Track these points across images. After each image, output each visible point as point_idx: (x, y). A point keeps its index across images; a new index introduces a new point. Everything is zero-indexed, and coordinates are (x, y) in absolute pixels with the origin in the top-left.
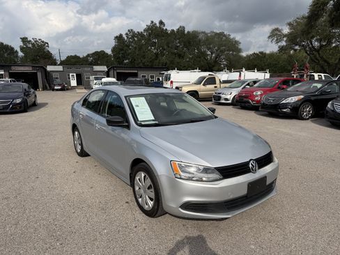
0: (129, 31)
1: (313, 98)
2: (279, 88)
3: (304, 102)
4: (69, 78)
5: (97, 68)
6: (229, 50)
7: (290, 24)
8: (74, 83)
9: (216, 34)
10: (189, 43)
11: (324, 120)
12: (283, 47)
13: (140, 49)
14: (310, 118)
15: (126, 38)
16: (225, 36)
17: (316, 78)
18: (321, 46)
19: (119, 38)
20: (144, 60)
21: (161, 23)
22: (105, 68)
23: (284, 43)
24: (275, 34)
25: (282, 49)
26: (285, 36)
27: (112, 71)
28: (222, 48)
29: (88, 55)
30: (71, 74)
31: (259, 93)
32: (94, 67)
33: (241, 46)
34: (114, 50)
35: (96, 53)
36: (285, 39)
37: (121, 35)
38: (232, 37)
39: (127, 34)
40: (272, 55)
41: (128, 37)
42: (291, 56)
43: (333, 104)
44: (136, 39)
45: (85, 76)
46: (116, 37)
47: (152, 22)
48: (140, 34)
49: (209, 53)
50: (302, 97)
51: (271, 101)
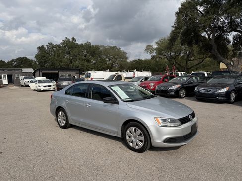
0: (49, 43)
1: (185, 86)
2: (163, 81)
3: (181, 88)
4: (1, 78)
5: (25, 70)
6: (120, 58)
7: (157, 43)
8: (5, 81)
9: (111, 48)
10: (94, 52)
11: (194, 98)
12: (154, 56)
13: (58, 56)
14: (185, 97)
15: (46, 48)
16: (117, 49)
17: (180, 75)
18: (176, 56)
19: (41, 49)
20: (61, 64)
21: (73, 39)
22: (31, 70)
23: (154, 54)
24: (149, 49)
25: (153, 57)
26: (155, 50)
27: (38, 72)
28: (116, 57)
29: (13, 61)
30: (3, 75)
31: (152, 84)
32: (23, 69)
33: (127, 56)
34: (36, 57)
35: (20, 59)
36: (155, 51)
37: (43, 46)
38: (121, 49)
39: (47, 46)
40: (146, 61)
41: (48, 48)
42: (157, 62)
43: (198, 89)
44: (55, 49)
45: (15, 77)
46: (39, 48)
47: (67, 38)
48: (58, 46)
49: (107, 60)
50: (180, 85)
51: (162, 88)
